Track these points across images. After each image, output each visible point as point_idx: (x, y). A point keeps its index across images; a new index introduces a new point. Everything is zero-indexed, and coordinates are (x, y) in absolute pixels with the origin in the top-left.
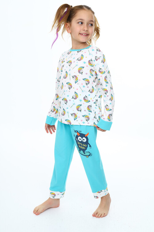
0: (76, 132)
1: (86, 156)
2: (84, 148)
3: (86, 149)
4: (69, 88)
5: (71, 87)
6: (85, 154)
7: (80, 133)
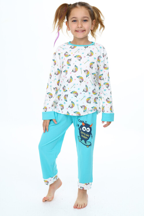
0: (81, 122)
1: (87, 145)
2: (86, 138)
3: (88, 139)
4: (80, 82)
5: (82, 80)
6: (86, 143)
7: (85, 124)
